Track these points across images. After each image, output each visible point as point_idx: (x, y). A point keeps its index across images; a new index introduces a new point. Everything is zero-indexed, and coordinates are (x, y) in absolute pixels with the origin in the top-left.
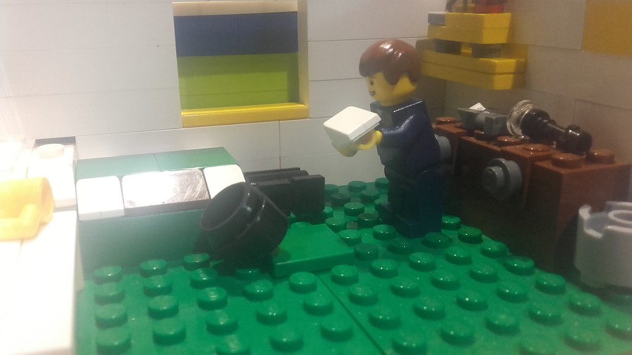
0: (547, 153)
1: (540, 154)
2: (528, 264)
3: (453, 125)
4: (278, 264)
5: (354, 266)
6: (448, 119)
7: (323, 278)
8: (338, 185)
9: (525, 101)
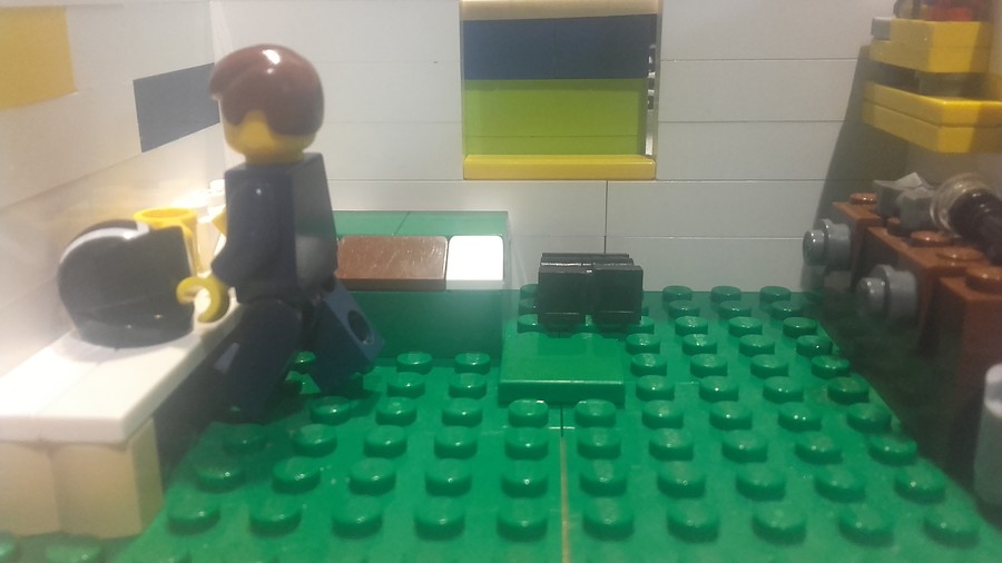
0: (963, 265)
1: (953, 264)
2: (906, 448)
3: (869, 207)
5: (620, 404)
6: (870, 197)
7: (564, 413)
8: (694, 289)
9: (968, 174)
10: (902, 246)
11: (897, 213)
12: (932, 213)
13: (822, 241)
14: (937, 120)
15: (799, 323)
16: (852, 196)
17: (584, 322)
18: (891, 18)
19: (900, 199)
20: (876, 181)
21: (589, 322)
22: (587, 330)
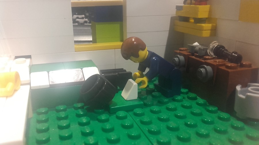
0: (223, 63)
2: (215, 109)
3: (186, 51)
4: (112, 108)
5: (143, 109)
6: (184, 49)
9: (215, 41)
10: (201, 60)
13: (178, 60)
14: (202, 29)
16: (179, 49)
18: (183, 5)
20: (188, 44)
21: (119, 88)
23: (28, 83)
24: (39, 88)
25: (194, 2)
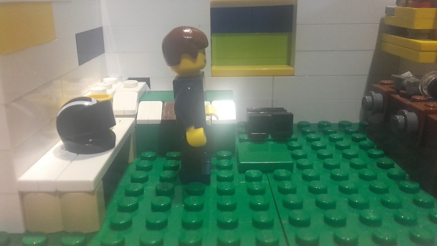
1: (435, 109)
2: (414, 186)
3: (389, 86)
4: (242, 163)
5: (292, 171)
6: (389, 82)
7: (268, 175)
8: (311, 122)
9: (433, 72)
10: (408, 102)
11: (404, 88)
12: (420, 88)
13: (371, 100)
14: (419, 49)
15: (358, 136)
16: (381, 81)
17: (268, 137)
19: (405, 82)
20: (393, 75)
21: (270, 137)
22: (270, 140)
23: (134, 115)
24: (147, 123)
25: (410, 2)
